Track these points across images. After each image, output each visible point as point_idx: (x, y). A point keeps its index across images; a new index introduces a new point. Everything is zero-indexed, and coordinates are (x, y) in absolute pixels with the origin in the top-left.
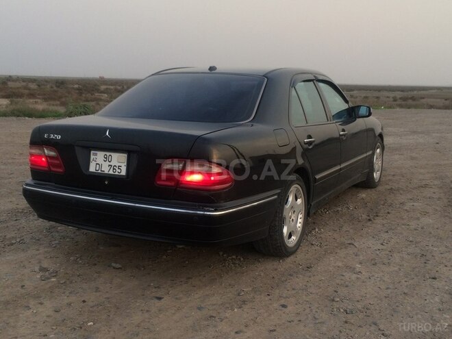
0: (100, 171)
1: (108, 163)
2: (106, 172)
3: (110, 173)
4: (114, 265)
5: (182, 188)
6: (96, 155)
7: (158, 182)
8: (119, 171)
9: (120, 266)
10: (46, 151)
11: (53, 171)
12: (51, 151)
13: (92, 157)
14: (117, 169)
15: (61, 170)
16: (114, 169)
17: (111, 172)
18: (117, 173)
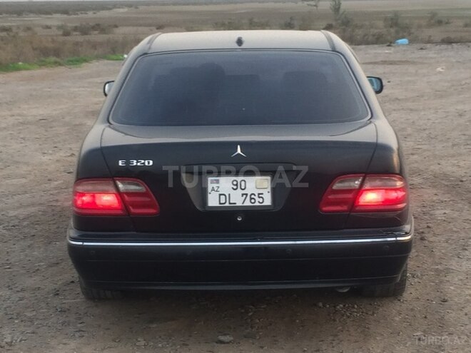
0: (227, 204)
1: (239, 192)
2: (239, 203)
3: (245, 204)
4: (222, 338)
5: (362, 211)
6: (217, 182)
7: (324, 209)
8: (261, 200)
9: (232, 338)
10: (120, 186)
11: (134, 214)
12: (129, 184)
13: (210, 186)
14: (256, 198)
15: (152, 211)
16: (251, 199)
17: (248, 203)
18: (257, 204)
